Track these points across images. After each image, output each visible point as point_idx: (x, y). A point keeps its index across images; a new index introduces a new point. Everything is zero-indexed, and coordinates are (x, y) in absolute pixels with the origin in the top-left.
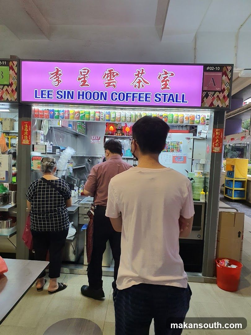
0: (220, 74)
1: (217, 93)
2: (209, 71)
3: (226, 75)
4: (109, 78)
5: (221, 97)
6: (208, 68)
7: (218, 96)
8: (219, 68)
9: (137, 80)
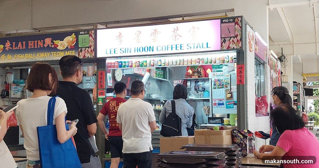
0: (234, 24)
1: (232, 39)
2: (225, 22)
3: (238, 24)
4: (154, 36)
5: (236, 41)
6: (224, 21)
7: (233, 41)
8: (232, 20)
9: (174, 35)
